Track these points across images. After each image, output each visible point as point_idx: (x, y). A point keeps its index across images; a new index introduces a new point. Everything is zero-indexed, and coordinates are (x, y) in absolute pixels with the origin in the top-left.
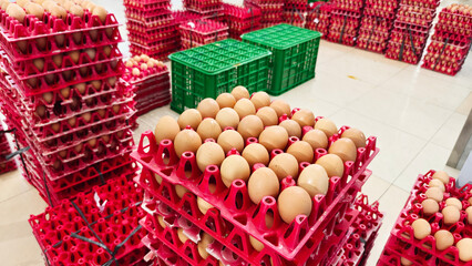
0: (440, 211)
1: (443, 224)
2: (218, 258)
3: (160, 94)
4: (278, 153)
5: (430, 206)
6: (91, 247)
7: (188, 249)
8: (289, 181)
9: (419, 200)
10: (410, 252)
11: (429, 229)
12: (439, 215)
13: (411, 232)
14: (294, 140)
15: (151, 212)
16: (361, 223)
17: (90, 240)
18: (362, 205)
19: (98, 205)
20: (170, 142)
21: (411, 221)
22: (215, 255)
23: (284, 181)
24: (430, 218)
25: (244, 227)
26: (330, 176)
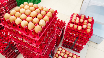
0: (75, 21)
1: (75, 24)
2: (27, 42)
3: (14, 4)
4: (35, 18)
5: (73, 21)
6: (4, 43)
7: (21, 41)
8: (37, 24)
9: (71, 20)
10: (70, 30)
11: (73, 25)
12: (75, 22)
13: (69, 26)
14: (39, 14)
15: (11, 35)
16: (61, 26)
17: (3, 42)
18: (62, 22)
19: (3, 34)
20: (8, 20)
21: (70, 24)
22: (26, 42)
23: (36, 24)
24: (73, 23)
25: (28, 36)
26: (46, 21)
